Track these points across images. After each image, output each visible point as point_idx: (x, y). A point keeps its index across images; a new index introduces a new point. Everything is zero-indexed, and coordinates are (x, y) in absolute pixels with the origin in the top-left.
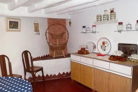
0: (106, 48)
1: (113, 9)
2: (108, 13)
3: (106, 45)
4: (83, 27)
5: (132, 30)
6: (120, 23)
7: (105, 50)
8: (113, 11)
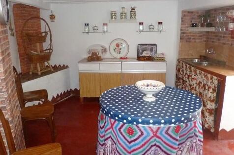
0: (121, 50)
1: (135, 7)
2: (128, 10)
3: (120, 47)
4: (86, 24)
5: (154, 30)
6: (141, 24)
7: (119, 53)
8: (134, 9)
